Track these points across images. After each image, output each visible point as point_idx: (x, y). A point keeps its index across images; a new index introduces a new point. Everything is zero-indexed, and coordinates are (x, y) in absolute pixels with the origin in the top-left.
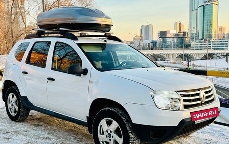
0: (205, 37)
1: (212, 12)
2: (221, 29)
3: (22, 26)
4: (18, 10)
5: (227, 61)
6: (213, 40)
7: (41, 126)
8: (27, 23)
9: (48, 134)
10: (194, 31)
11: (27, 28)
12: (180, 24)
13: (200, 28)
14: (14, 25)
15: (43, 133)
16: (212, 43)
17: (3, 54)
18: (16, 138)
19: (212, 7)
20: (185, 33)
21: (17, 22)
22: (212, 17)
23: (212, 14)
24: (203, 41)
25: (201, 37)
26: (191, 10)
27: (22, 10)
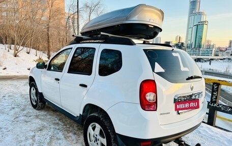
1: (203, 30)
2: (208, 41)
5: (210, 64)
9: (59, 120)
10: (189, 42)
12: (180, 37)
13: (193, 41)
15: (56, 119)
16: (201, 51)
19: (203, 26)
20: (182, 43)
22: (202, 33)
24: (195, 49)
25: (193, 46)
26: (188, 28)
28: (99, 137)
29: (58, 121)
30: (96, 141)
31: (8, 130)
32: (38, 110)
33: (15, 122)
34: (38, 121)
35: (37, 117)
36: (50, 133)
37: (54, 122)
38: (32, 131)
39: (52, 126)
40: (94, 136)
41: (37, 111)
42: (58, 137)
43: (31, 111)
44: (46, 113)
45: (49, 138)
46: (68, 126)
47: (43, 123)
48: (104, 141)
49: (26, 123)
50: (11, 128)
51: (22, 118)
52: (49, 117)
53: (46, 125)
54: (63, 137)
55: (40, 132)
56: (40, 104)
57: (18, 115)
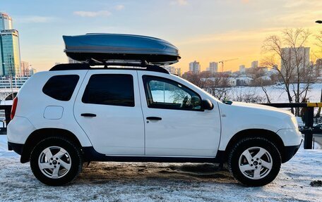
0: (6, 73)
1: (12, 44)
6: (16, 77)
16: (16, 80)
19: (11, 38)
22: (13, 50)
23: (12, 47)
24: (4, 77)
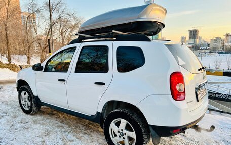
3: (35, 35)
4: (32, 24)
7: (54, 114)
8: (39, 34)
9: (61, 122)
11: (39, 37)
14: (29, 34)
15: (57, 122)
17: (22, 55)
18: (35, 127)
21: (31, 33)
27: (34, 24)
28: (125, 132)
29: (60, 124)
30: (123, 136)
31: (11, 140)
32: (32, 115)
33: (13, 130)
34: (38, 126)
35: (35, 122)
36: (59, 137)
37: (56, 125)
38: (39, 137)
39: (57, 130)
40: (119, 132)
41: (32, 117)
42: (70, 139)
43: (24, 117)
44: (42, 117)
45: (60, 141)
46: (74, 128)
47: (45, 127)
48: (133, 135)
49: (26, 130)
50: (12, 137)
51: (19, 125)
52: (48, 121)
53: (49, 129)
54: (75, 138)
55: (47, 136)
56: (34, 109)
57: (12, 123)
